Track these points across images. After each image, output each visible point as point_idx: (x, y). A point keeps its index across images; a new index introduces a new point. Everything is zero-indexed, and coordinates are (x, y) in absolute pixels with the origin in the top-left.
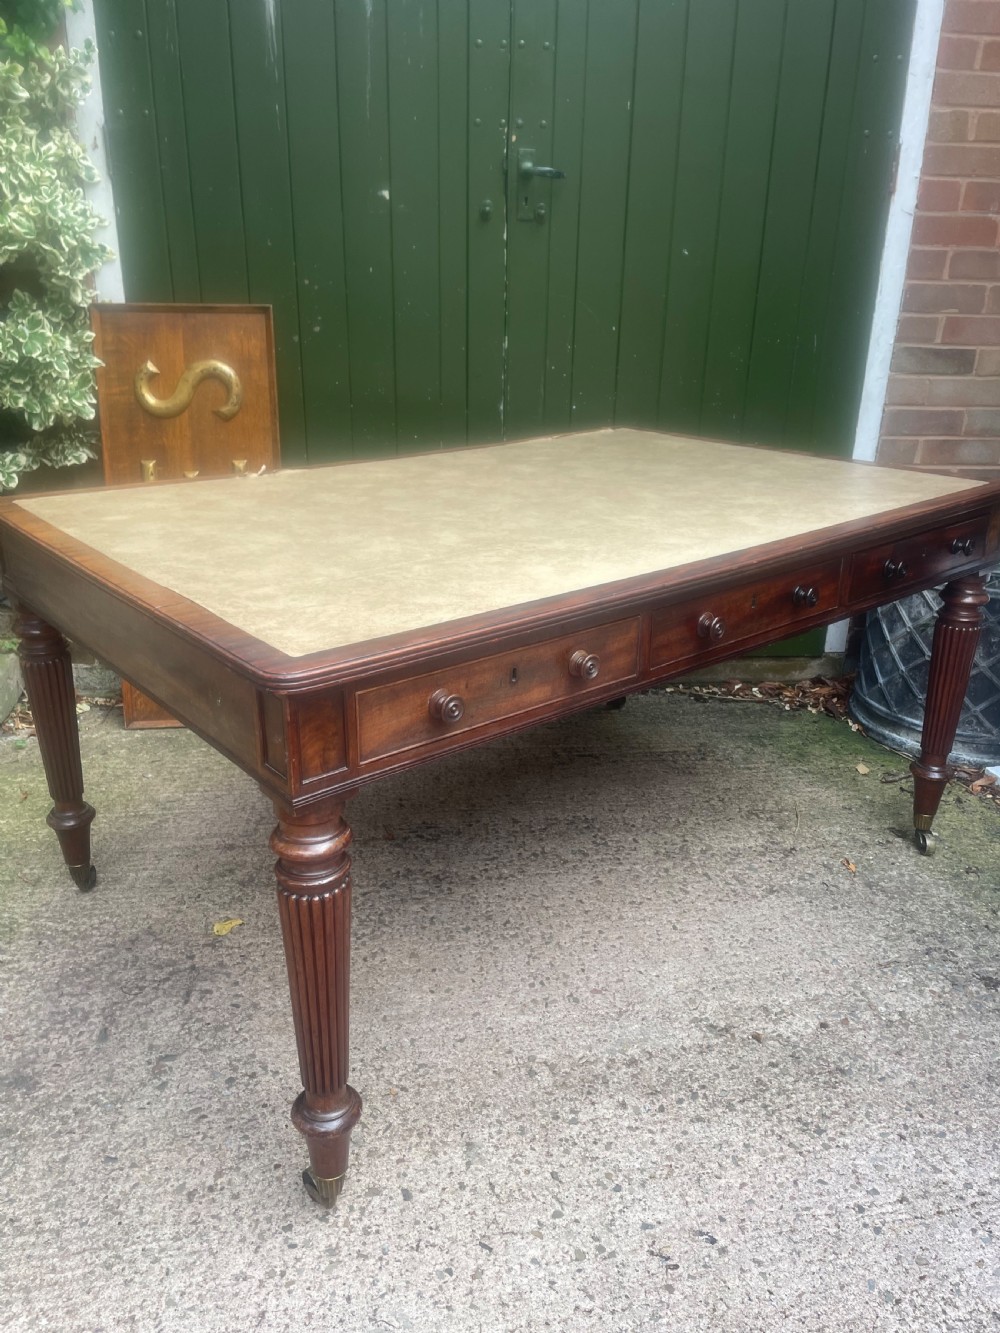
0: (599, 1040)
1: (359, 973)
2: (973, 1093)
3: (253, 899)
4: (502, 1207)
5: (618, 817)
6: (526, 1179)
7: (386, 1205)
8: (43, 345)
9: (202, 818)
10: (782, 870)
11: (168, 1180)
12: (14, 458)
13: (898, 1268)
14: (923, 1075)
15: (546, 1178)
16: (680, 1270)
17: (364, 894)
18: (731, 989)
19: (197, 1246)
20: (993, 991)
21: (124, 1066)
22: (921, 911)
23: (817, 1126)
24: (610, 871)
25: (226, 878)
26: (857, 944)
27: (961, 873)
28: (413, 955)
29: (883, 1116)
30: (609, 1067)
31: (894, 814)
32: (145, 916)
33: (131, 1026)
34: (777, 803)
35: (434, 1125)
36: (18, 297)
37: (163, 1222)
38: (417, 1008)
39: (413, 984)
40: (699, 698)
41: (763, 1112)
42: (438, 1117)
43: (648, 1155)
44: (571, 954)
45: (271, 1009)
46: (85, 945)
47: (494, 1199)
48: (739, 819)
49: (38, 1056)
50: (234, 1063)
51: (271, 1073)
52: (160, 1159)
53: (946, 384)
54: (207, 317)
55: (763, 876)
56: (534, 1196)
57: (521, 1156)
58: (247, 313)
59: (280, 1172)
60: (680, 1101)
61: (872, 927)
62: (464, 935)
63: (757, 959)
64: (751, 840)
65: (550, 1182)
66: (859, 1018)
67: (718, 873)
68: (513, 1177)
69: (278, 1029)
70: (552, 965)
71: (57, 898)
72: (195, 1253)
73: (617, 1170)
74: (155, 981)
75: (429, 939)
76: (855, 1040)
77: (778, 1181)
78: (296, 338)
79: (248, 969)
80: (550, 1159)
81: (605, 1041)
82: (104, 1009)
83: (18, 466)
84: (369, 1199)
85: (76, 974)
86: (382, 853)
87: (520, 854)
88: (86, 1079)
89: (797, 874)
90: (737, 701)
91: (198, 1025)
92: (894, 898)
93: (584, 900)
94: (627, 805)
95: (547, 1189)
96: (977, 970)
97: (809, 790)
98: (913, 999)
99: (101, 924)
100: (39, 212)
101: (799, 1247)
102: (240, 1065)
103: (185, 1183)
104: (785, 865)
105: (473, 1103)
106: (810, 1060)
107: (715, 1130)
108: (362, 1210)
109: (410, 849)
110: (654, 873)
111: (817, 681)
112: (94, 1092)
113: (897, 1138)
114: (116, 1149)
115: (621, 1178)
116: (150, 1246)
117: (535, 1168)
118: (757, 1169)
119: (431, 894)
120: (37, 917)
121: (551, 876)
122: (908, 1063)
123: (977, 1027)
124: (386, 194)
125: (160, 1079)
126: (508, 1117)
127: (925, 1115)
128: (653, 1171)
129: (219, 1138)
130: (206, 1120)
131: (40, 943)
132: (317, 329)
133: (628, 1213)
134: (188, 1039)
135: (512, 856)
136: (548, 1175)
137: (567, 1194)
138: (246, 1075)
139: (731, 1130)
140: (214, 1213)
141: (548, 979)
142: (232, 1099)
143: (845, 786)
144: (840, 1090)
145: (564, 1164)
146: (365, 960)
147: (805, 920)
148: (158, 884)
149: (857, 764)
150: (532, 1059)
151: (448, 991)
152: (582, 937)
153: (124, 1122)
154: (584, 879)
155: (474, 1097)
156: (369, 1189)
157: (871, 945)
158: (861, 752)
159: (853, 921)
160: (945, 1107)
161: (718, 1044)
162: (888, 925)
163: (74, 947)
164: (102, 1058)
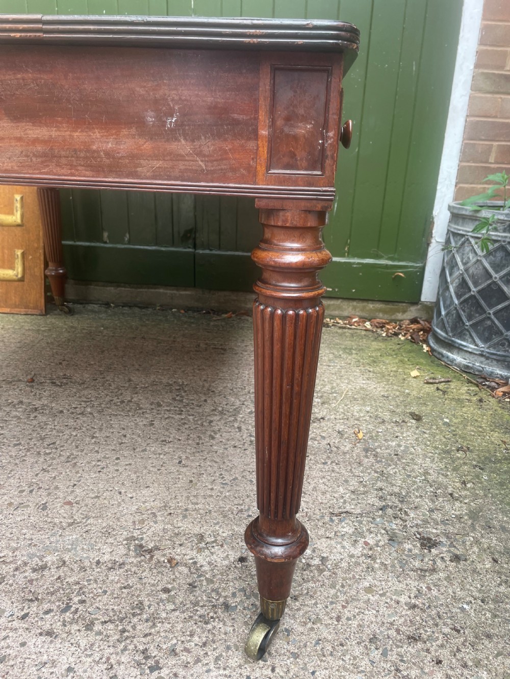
2: (345, 653)
20: (426, 551)
22: (398, 474)
23: (157, 662)
26: (324, 493)
27: (453, 450)
31: (421, 403)
34: (332, 388)
61: (346, 481)
63: (227, 494)
81: (35, 545)
90: (351, 329)
92: (381, 461)
96: (421, 530)
97: (364, 382)
98: (343, 547)
111: (414, 321)
123: (390, 584)
127: (277, 670)
135: (104, 401)
143: (393, 382)
144: (209, 627)
149: (412, 370)
152: (99, 461)
157: (336, 495)
158: (421, 364)
159: (333, 475)
160: (306, 664)
161: (132, 562)
162: (361, 482)
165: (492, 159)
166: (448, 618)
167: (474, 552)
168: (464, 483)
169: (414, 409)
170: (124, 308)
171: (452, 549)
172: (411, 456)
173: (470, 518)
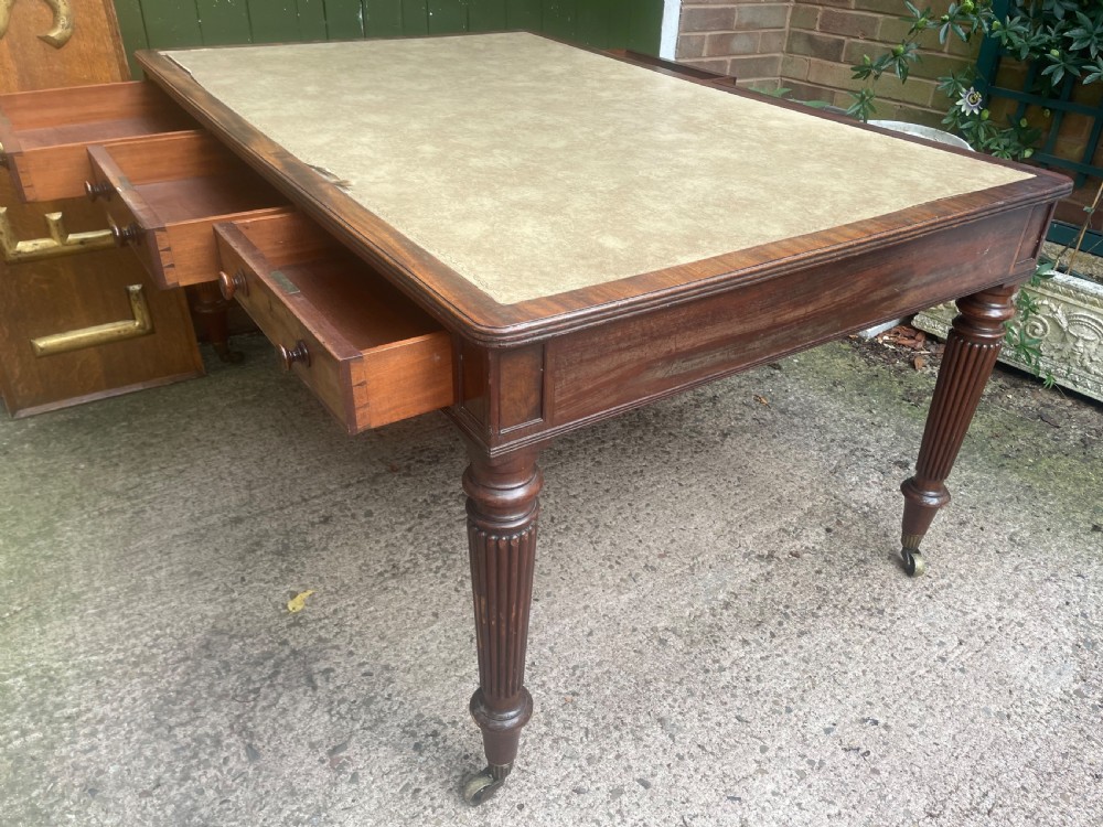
0: (692, 596)
1: (459, 604)
3: (303, 566)
4: (721, 761)
6: (722, 731)
7: (635, 800)
9: (182, 498)
10: (720, 416)
13: (993, 693)
15: (735, 724)
16: (872, 754)
17: (410, 530)
21: (298, 775)
22: (828, 423)
23: (877, 608)
24: (600, 450)
25: (259, 553)
26: (807, 460)
27: (832, 387)
30: (714, 616)
32: (199, 617)
33: (275, 733)
35: (621, 715)
42: (619, 707)
43: (790, 675)
44: (622, 531)
45: (404, 665)
46: (155, 667)
47: (711, 757)
49: (196, 801)
50: (407, 729)
55: (711, 424)
56: (737, 742)
57: (704, 713)
59: (526, 812)
60: (780, 624)
61: (807, 444)
63: (753, 492)
65: (740, 726)
66: (844, 517)
67: (679, 430)
68: (711, 733)
69: (425, 681)
73: (778, 695)
74: (264, 679)
76: (854, 535)
77: (883, 659)
79: (352, 635)
80: (727, 707)
81: (697, 595)
82: (231, 727)
84: (617, 800)
85: (168, 701)
86: (396, 486)
88: (267, 803)
89: (732, 416)
91: (343, 708)
92: (805, 418)
95: (742, 732)
98: (867, 491)
99: (155, 640)
101: (928, 702)
102: (414, 728)
104: (719, 411)
105: (637, 684)
107: (818, 637)
108: (620, 812)
110: (634, 443)
112: (289, 812)
115: (785, 701)
117: (721, 718)
118: (864, 656)
121: (558, 468)
125: (346, 773)
126: (672, 685)
127: (931, 576)
128: (801, 686)
130: (422, 793)
131: (98, 682)
133: (809, 726)
134: (344, 724)
136: (735, 720)
137: (758, 729)
138: (427, 736)
139: (826, 633)
141: (619, 557)
142: (431, 763)
144: (871, 576)
145: (739, 706)
146: (456, 590)
147: (762, 451)
148: (187, 580)
150: (654, 629)
151: (549, 594)
152: (620, 514)
155: (636, 678)
156: (611, 792)
157: (815, 458)
159: (792, 443)
161: (773, 569)
162: (816, 440)
163: (143, 674)
164: (269, 776)
168: (869, 411)
172: (816, 404)
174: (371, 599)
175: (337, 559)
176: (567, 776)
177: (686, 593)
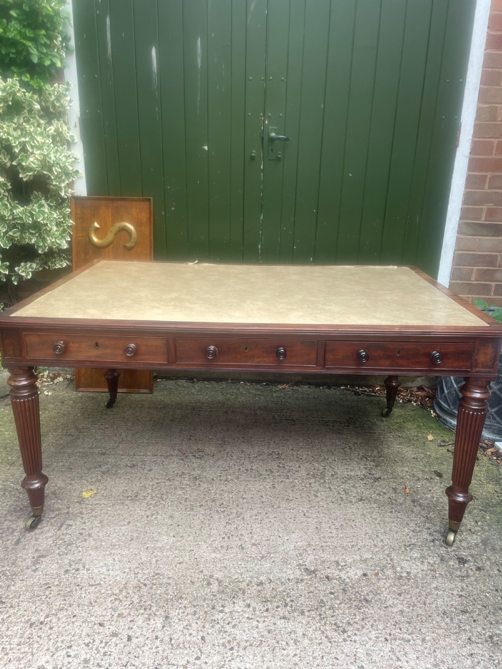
0: (247, 571)
1: (142, 523)
2: (433, 620)
3: (105, 481)
4: (172, 650)
5: (295, 453)
6: (188, 638)
7: (118, 642)
8: (43, 215)
9: (95, 438)
10: (370, 489)
11: (24, 616)
12: (31, 265)
14: (409, 607)
15: (198, 639)
17: (159, 483)
18: (323, 551)
19: (27, 649)
20: (462, 566)
21: (22, 558)
23: (344, 629)
24: (281, 482)
25: (97, 469)
26: (397, 532)
28: (171, 517)
29: (380, 627)
30: (248, 585)
31: (440, 463)
32: (54, 485)
33: (31, 539)
34: (379, 453)
35: (153, 605)
36: (35, 195)
37: (16, 636)
38: (164, 544)
39: (166, 532)
40: (356, 393)
41: (318, 618)
42: (156, 601)
43: (253, 634)
44: (248, 524)
45: (96, 537)
46: (24, 497)
47: (170, 646)
48: (357, 459)
50: (71, 562)
51: (86, 570)
52: (24, 605)
53: (488, 242)
54: (122, 203)
55: (359, 491)
56: (189, 647)
57: (190, 626)
58: (140, 201)
59: (75, 619)
60: (278, 607)
61: (408, 524)
62: (198, 508)
63: (342, 535)
64: (359, 471)
65: (200, 642)
66: (384, 572)
67: (336, 487)
68: (183, 636)
69: (96, 548)
70: (237, 528)
71: (19, 473)
72: (25, 653)
73: (235, 639)
75: (181, 509)
76: (379, 584)
77: (314, 655)
78: (163, 213)
79: (92, 516)
80: (203, 630)
81: (250, 571)
83: (32, 268)
84: (111, 638)
85: (15, 511)
86: (173, 463)
87: (240, 469)
88: (4, 562)
89: (377, 492)
90: (376, 396)
91: (61, 542)
92: (424, 509)
93: (264, 496)
94: (301, 448)
95: (197, 644)
96: (457, 553)
97: (398, 447)
98: (417, 565)
100: (43, 158)
102: (73, 564)
103: (31, 619)
104: (372, 486)
105: (176, 596)
106: (352, 593)
107: (290, 624)
108: (107, 643)
109: (187, 461)
110: (303, 485)
111: (420, 388)
112: (5, 569)
113: (383, 640)
114: (6, 598)
115: (235, 643)
116: (6, 647)
117: (194, 633)
118: (305, 648)
119: (190, 486)
120: (7, 481)
121: (251, 482)
122: (403, 600)
123: (447, 585)
124: (206, 148)
125: (35, 567)
126: (190, 605)
127: (403, 629)
128: (252, 642)
129: (53, 599)
130: (50, 589)
131: (4, 494)
132: (173, 209)
133: (233, 662)
134: (54, 548)
135: (235, 470)
136: (200, 637)
137: (206, 648)
138: (75, 569)
139: (298, 625)
140: (39, 635)
141: (232, 536)
142: (64, 580)
143: (418, 446)
144: (362, 611)
145: (209, 633)
146: (148, 517)
147: (373, 517)
148: (65, 469)
149: (428, 435)
150: (211, 576)
151: (181, 537)
152: (256, 515)
153: (14, 585)
154: (267, 485)
155: (177, 593)
156: (113, 633)
157: (404, 534)
158: (433, 428)
159: (398, 520)
160: (415, 626)
161: (307, 579)
162: (416, 524)
163: (18, 497)
164: (13, 553)
165: (473, 278)
166: (479, 601)
167: (487, 565)
168: (477, 522)
169: (436, 468)
170: (205, 382)
171: (476, 564)
172: (441, 505)
173: (483, 544)
174: (113, 505)
175: (120, 483)
176: (104, 616)
177: (246, 567)
